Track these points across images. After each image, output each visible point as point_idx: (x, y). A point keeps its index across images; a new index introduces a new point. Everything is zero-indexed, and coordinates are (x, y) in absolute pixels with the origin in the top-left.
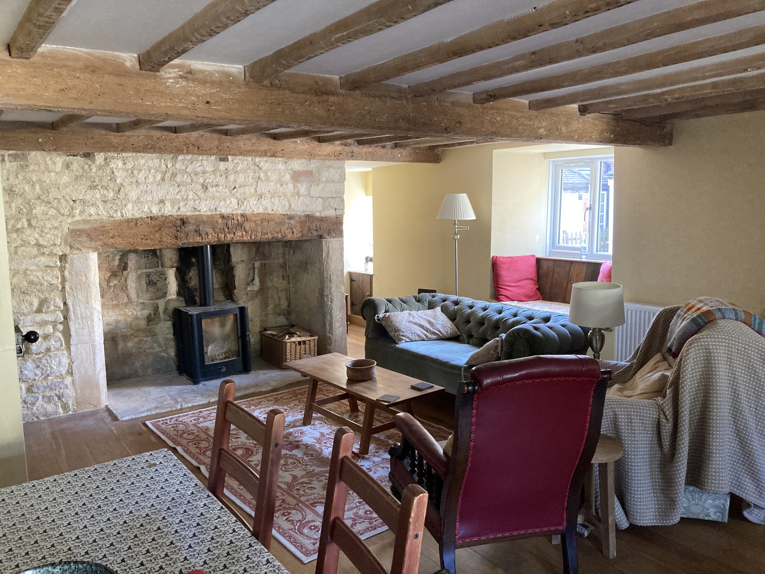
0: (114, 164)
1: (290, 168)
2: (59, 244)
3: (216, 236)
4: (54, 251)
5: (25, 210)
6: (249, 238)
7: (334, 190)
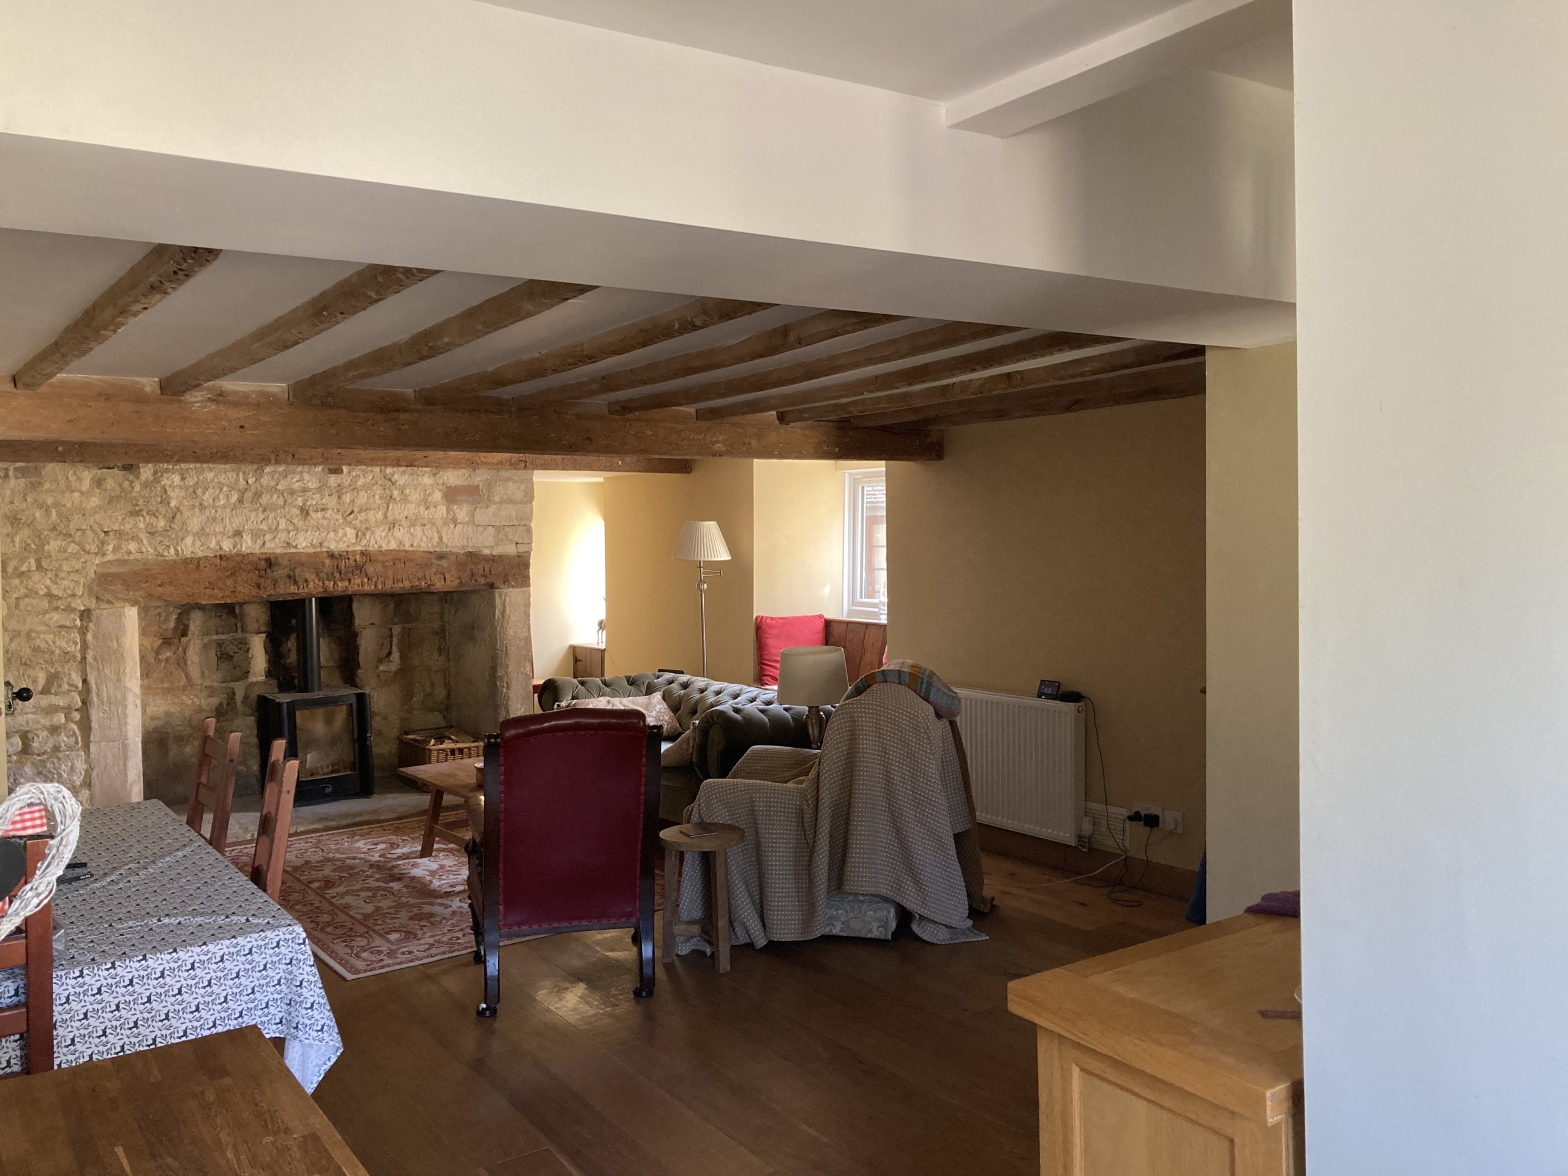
0: (168, 479)
1: (441, 482)
2: (81, 593)
3: (321, 584)
4: (73, 605)
5: (33, 546)
6: (373, 587)
7: (514, 514)
